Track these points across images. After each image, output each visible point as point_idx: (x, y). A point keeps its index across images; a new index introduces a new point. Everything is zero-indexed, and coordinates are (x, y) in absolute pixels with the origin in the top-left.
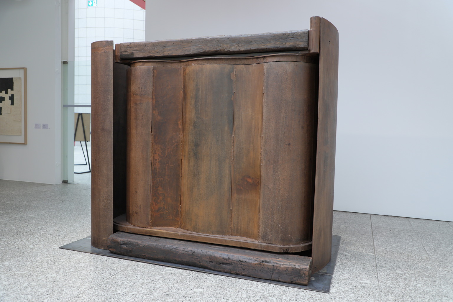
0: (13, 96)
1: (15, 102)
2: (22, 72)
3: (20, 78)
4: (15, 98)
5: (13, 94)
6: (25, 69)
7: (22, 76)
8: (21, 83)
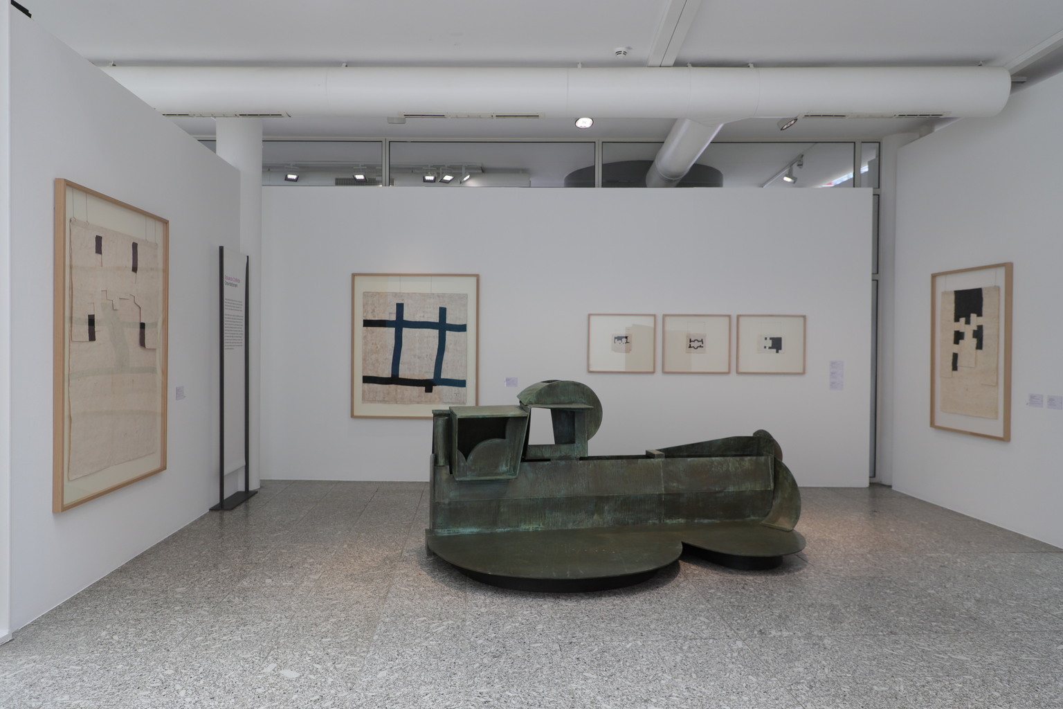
0: (980, 328)
1: (984, 342)
2: (1001, 272)
3: (998, 289)
4: (985, 332)
5: (981, 324)
6: (1008, 268)
7: (1001, 283)
8: (999, 300)
